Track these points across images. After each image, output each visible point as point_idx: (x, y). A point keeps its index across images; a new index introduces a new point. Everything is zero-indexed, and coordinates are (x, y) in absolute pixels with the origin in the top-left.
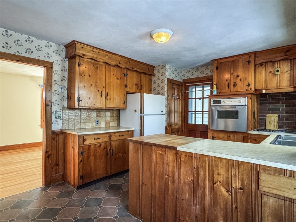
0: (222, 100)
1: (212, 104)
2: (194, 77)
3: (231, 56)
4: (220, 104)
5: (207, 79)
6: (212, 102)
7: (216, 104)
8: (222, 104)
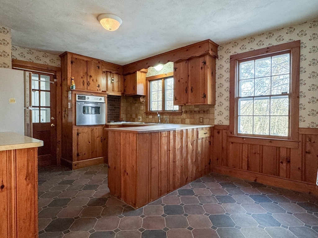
0: (87, 97)
1: (77, 100)
2: (25, 60)
3: (86, 56)
4: (85, 100)
5: (46, 69)
6: (77, 98)
7: (80, 99)
8: (86, 100)
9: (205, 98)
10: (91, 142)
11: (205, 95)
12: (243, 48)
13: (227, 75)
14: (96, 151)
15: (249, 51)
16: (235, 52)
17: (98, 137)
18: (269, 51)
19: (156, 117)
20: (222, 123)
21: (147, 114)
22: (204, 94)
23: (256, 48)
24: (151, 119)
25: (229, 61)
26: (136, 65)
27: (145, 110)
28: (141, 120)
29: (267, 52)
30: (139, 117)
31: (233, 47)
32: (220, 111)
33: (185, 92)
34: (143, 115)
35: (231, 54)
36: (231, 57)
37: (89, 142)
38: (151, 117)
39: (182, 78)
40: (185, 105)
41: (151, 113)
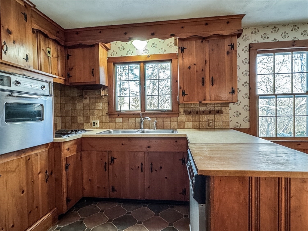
0: (13, 78)
4: (11, 86)
9: (233, 93)
10: (25, 189)
11: (233, 90)
12: (265, 37)
13: (246, 67)
14: (37, 207)
15: (272, 41)
16: (255, 40)
17: (39, 173)
18: (295, 45)
19: (130, 121)
20: (239, 126)
21: (111, 116)
22: (232, 88)
23: (281, 39)
24: (121, 124)
25: (248, 50)
26: (100, 32)
27: (107, 110)
28: (98, 126)
29: (293, 46)
30: (93, 121)
31: (252, 33)
32: (237, 111)
33: (201, 84)
34: (104, 118)
35: (250, 42)
36: (251, 46)
37: (23, 192)
38: (119, 120)
39: (195, 64)
40: (200, 102)
41: (121, 114)
